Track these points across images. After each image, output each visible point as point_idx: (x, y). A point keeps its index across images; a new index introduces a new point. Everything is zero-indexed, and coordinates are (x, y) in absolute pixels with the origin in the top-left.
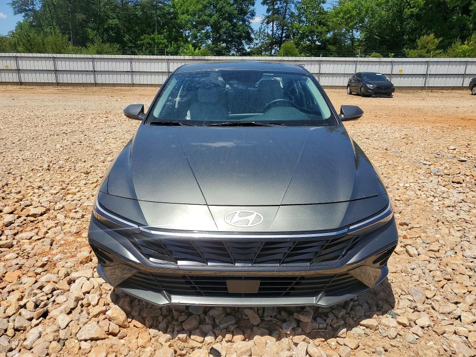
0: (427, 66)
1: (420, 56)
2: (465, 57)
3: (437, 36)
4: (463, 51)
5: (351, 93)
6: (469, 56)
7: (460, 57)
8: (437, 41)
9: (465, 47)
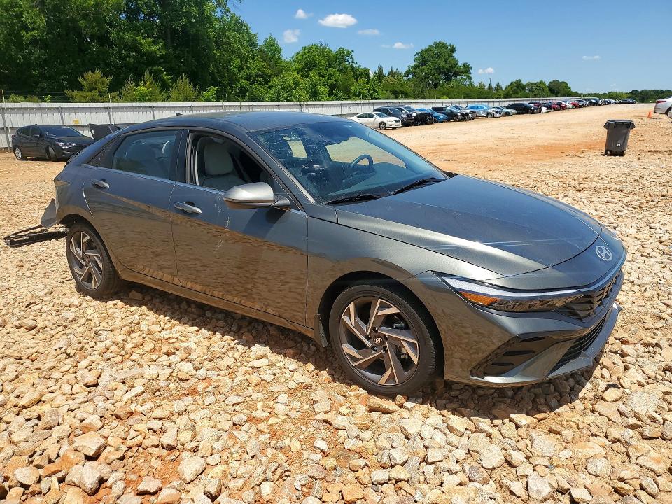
0: (107, 113)
1: (94, 101)
2: (145, 101)
3: (105, 74)
4: (141, 93)
5: (24, 158)
6: (149, 100)
7: (140, 101)
8: (107, 80)
9: (142, 89)
